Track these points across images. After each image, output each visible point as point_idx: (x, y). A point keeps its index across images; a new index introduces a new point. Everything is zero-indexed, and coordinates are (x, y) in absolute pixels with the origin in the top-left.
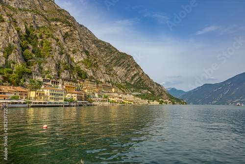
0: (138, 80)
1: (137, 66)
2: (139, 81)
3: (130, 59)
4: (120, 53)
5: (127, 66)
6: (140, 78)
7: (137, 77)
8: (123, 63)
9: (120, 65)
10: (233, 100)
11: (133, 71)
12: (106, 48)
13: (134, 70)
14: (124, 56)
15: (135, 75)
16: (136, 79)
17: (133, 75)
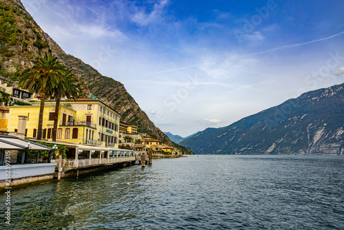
0: (133, 118)
1: (130, 98)
2: (135, 120)
3: (120, 88)
4: (103, 77)
5: (115, 98)
6: (135, 116)
7: (131, 115)
8: (109, 92)
9: (104, 96)
10: (240, 148)
11: (125, 105)
12: (82, 68)
13: (126, 103)
14: (110, 82)
15: (128, 111)
16: (129, 118)
17: (125, 110)
